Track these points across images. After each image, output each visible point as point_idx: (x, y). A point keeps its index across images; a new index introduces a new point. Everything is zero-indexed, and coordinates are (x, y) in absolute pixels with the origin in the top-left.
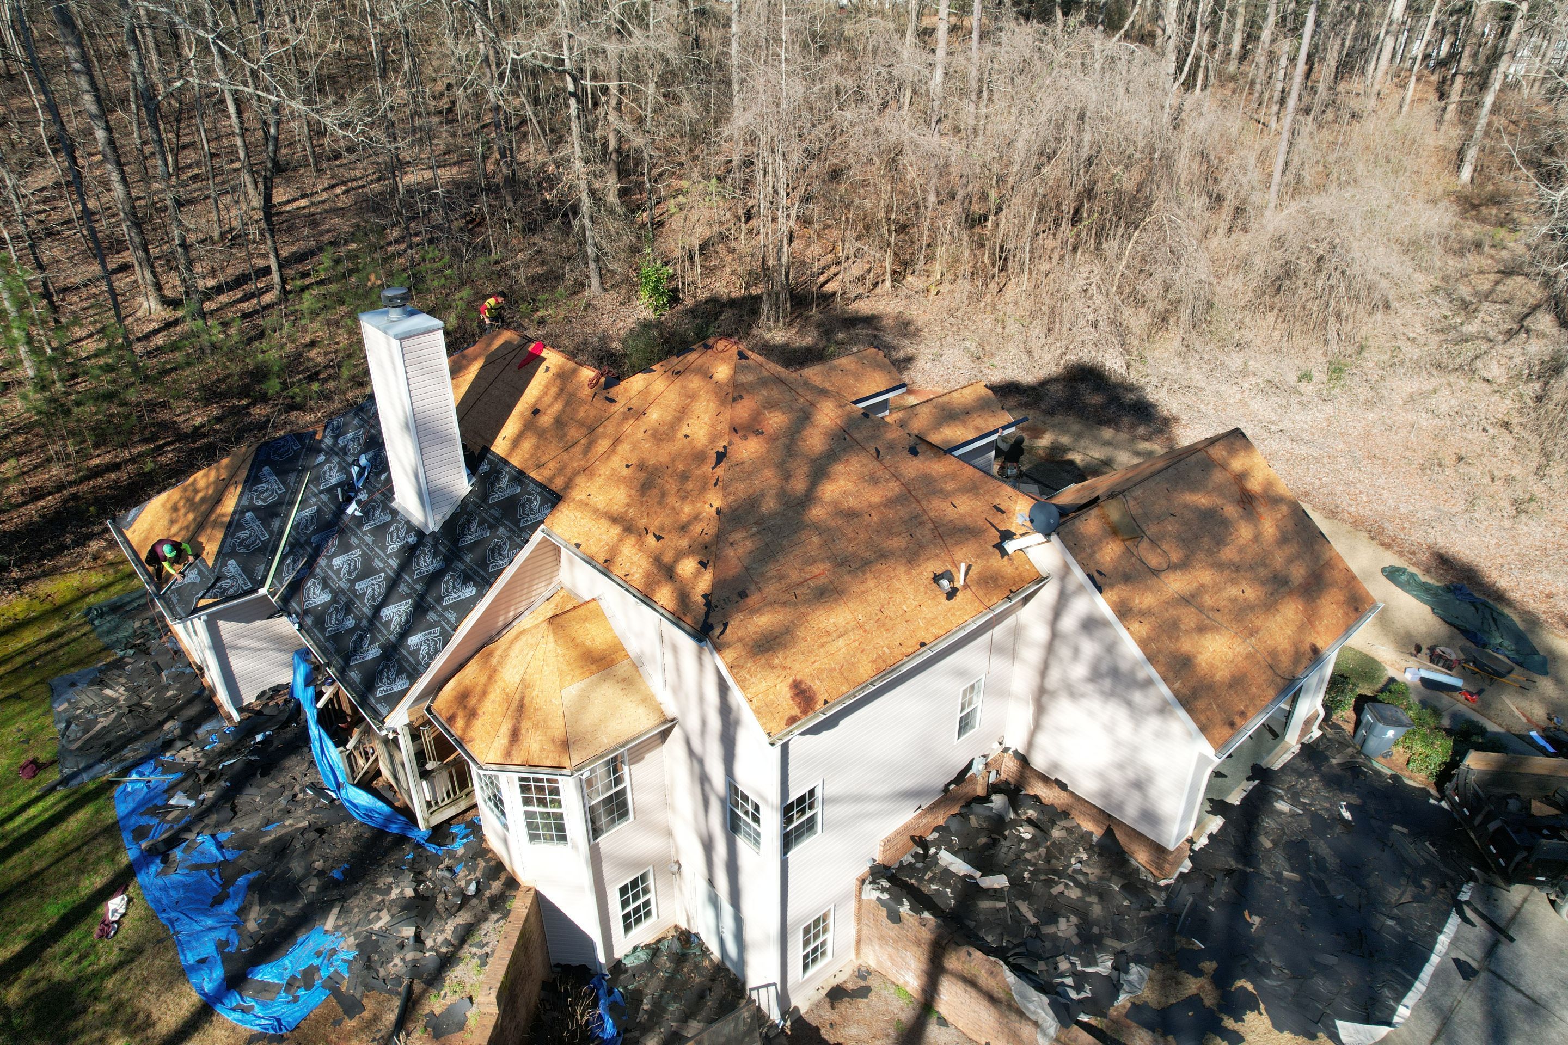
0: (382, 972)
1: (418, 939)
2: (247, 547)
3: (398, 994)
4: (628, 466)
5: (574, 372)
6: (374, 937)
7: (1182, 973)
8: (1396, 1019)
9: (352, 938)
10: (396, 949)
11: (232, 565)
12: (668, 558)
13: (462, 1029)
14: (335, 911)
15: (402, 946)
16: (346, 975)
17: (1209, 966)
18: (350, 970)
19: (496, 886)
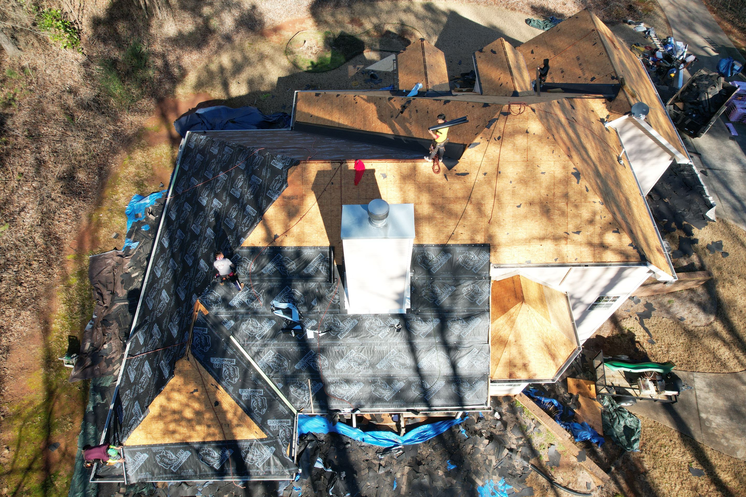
0: (519, 472)
1: (511, 450)
2: (263, 406)
3: (531, 471)
4: (519, 207)
5: (414, 169)
6: (500, 467)
7: (671, 233)
8: (712, 202)
9: (494, 477)
10: (510, 461)
11: (272, 423)
12: (596, 240)
13: (560, 455)
14: (474, 477)
15: (510, 458)
16: (511, 487)
17: (673, 225)
18: (510, 485)
19: (505, 407)
